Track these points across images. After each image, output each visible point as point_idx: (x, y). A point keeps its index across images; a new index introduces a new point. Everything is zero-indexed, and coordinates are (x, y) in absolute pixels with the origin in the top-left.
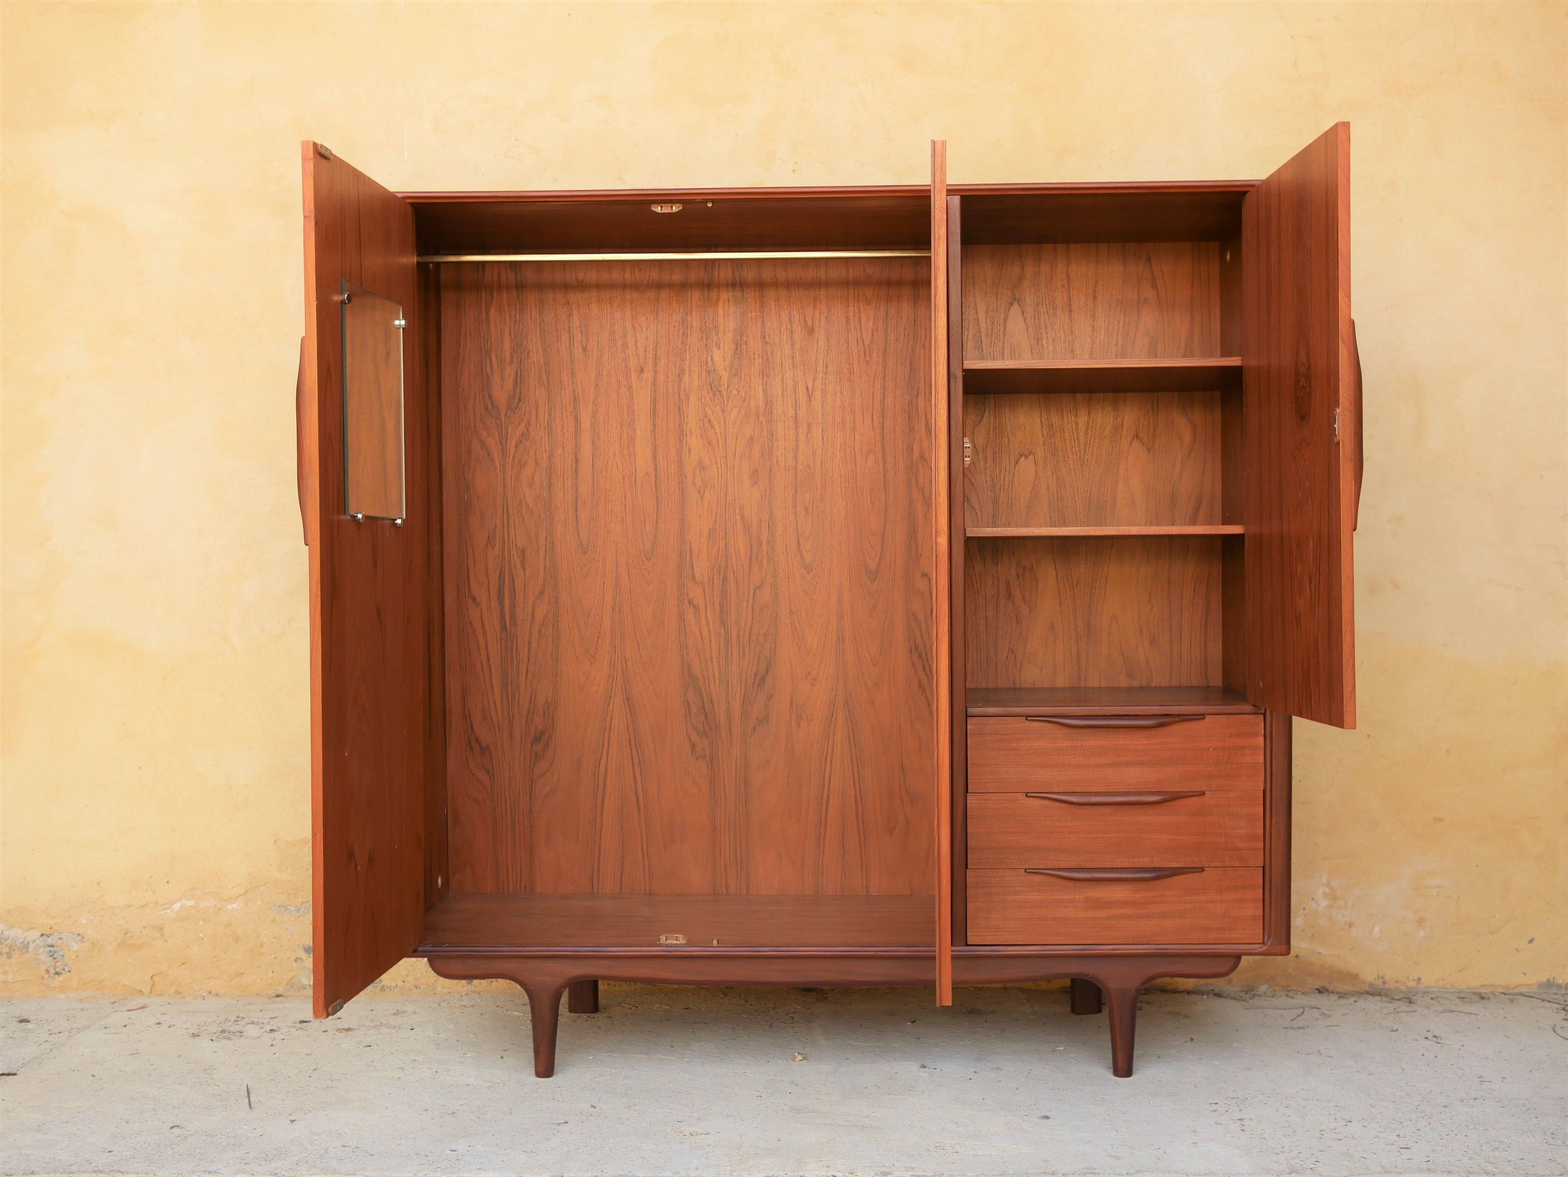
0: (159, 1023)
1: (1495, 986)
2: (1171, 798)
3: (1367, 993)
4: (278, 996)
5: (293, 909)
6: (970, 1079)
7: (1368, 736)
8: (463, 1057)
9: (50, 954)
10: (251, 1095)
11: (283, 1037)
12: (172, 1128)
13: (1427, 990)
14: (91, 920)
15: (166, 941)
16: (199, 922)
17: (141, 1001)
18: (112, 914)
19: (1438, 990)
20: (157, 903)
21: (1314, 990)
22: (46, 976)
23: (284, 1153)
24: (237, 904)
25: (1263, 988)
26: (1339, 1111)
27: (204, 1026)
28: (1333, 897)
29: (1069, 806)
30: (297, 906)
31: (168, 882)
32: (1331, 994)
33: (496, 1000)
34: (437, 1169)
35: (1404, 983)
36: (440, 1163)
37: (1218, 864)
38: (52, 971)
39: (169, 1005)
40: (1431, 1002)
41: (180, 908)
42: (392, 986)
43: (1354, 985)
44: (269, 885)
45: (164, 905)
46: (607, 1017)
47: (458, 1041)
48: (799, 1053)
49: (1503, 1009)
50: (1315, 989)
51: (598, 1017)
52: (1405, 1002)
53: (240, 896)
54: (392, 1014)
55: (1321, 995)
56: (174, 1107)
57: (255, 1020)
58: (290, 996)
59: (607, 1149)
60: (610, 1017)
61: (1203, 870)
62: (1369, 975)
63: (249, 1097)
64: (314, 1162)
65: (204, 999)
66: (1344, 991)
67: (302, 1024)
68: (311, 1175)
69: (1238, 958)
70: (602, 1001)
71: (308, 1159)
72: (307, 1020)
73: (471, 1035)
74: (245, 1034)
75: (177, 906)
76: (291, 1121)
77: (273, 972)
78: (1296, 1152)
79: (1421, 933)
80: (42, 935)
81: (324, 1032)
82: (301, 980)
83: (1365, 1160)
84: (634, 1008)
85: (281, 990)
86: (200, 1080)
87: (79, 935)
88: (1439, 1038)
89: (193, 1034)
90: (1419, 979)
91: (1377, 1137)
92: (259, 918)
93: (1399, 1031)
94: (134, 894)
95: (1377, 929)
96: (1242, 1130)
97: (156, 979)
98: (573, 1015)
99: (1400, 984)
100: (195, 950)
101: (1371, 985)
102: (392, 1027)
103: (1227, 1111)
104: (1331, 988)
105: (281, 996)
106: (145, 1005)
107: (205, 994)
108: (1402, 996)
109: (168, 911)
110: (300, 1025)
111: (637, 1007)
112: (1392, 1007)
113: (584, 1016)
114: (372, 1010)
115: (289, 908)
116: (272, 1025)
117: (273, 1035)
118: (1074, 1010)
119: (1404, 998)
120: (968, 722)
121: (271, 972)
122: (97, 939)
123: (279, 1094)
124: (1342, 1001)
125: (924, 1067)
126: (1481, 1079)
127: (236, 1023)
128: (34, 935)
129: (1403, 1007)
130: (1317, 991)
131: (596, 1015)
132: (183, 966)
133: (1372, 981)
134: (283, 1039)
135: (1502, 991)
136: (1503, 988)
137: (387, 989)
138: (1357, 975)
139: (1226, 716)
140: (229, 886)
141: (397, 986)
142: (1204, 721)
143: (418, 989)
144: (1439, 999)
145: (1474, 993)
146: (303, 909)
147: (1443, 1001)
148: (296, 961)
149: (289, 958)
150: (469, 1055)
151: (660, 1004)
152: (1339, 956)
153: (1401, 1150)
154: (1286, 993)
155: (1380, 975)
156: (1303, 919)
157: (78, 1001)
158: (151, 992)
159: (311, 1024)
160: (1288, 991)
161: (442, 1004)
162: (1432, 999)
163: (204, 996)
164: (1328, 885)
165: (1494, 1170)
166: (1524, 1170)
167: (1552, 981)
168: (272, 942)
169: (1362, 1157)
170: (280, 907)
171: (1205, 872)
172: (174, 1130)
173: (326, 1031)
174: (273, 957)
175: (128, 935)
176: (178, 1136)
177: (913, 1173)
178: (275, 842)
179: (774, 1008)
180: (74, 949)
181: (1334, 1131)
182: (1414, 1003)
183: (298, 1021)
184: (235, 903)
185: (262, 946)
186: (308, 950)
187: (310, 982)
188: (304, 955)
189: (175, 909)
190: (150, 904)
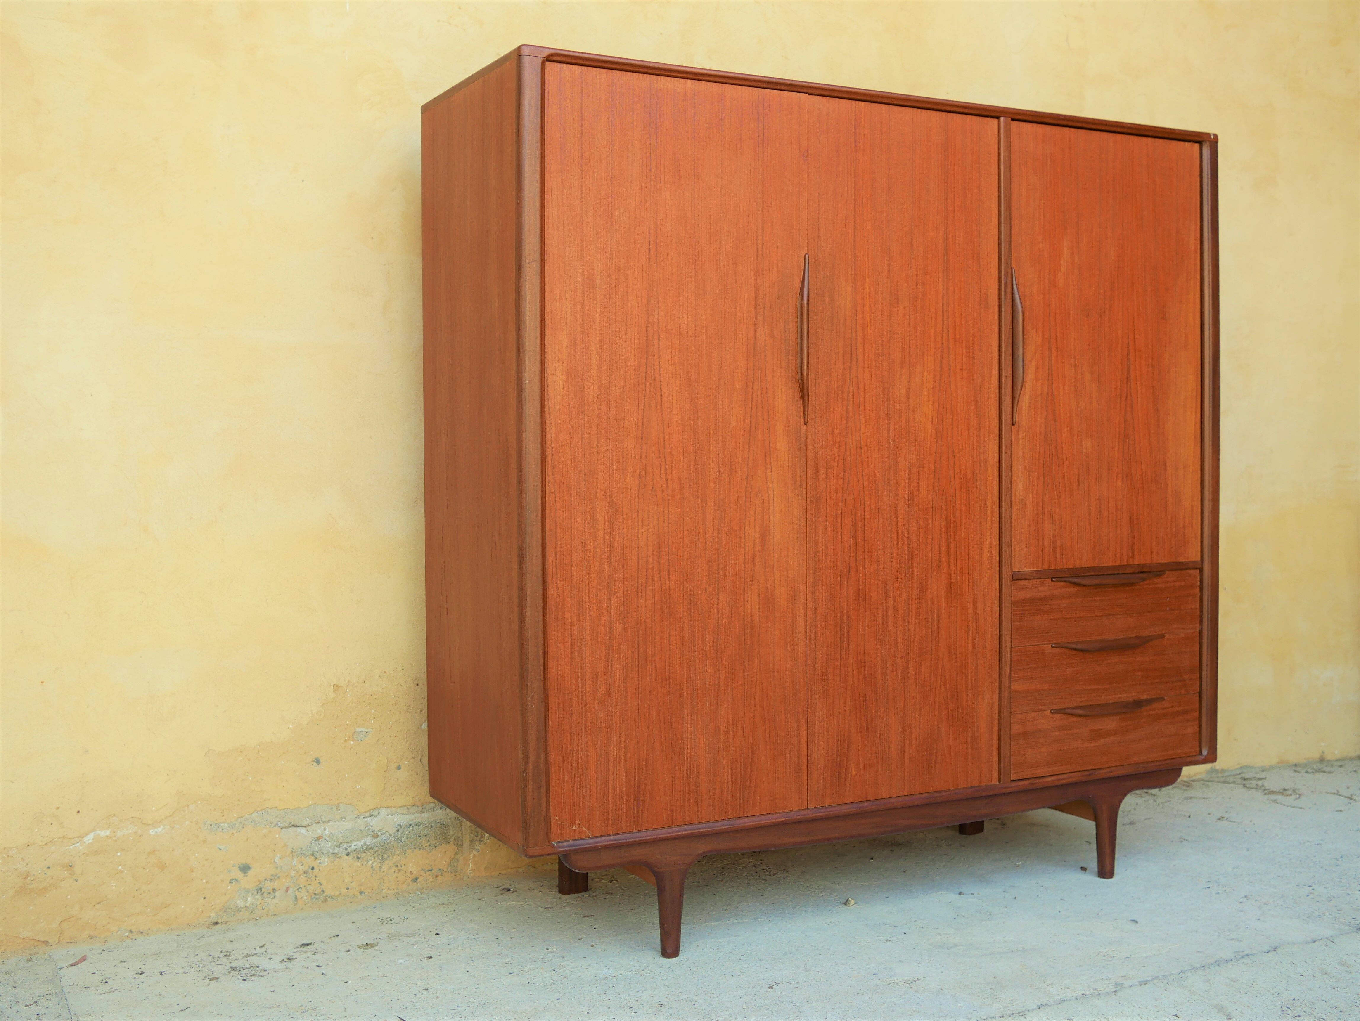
2: (1143, 642)
4: (215, 924)
5: (226, 825)
15: (77, 881)
16: (117, 852)
18: (8, 856)
20: (64, 837)
24: (162, 827)
29: (1081, 653)
30: (231, 822)
31: (78, 812)
41: (93, 839)
42: (336, 895)
44: (199, 802)
45: (73, 838)
53: (165, 818)
58: (227, 921)
67: (306, 947)
72: (308, 942)
75: (89, 838)
77: (205, 898)
82: (236, 902)
85: (214, 916)
92: (188, 840)
93: (1191, 817)
94: (36, 830)
97: (65, 925)
100: (113, 886)
105: (218, 923)
109: (79, 844)
110: (301, 949)
115: (221, 825)
121: (203, 899)
131: (586, 895)
132: (98, 906)
137: (329, 900)
139: (1177, 571)
140: (153, 808)
141: (340, 894)
142: (1165, 574)
143: (363, 895)
146: (237, 825)
148: (231, 881)
149: (222, 881)
163: (129, 937)
168: (203, 866)
170: (211, 825)
174: (204, 881)
175: (29, 878)
178: (206, 754)
183: (300, 945)
184: (160, 827)
185: (193, 871)
186: (245, 869)
187: (246, 903)
188: (240, 875)
189: (87, 842)
190: (56, 840)
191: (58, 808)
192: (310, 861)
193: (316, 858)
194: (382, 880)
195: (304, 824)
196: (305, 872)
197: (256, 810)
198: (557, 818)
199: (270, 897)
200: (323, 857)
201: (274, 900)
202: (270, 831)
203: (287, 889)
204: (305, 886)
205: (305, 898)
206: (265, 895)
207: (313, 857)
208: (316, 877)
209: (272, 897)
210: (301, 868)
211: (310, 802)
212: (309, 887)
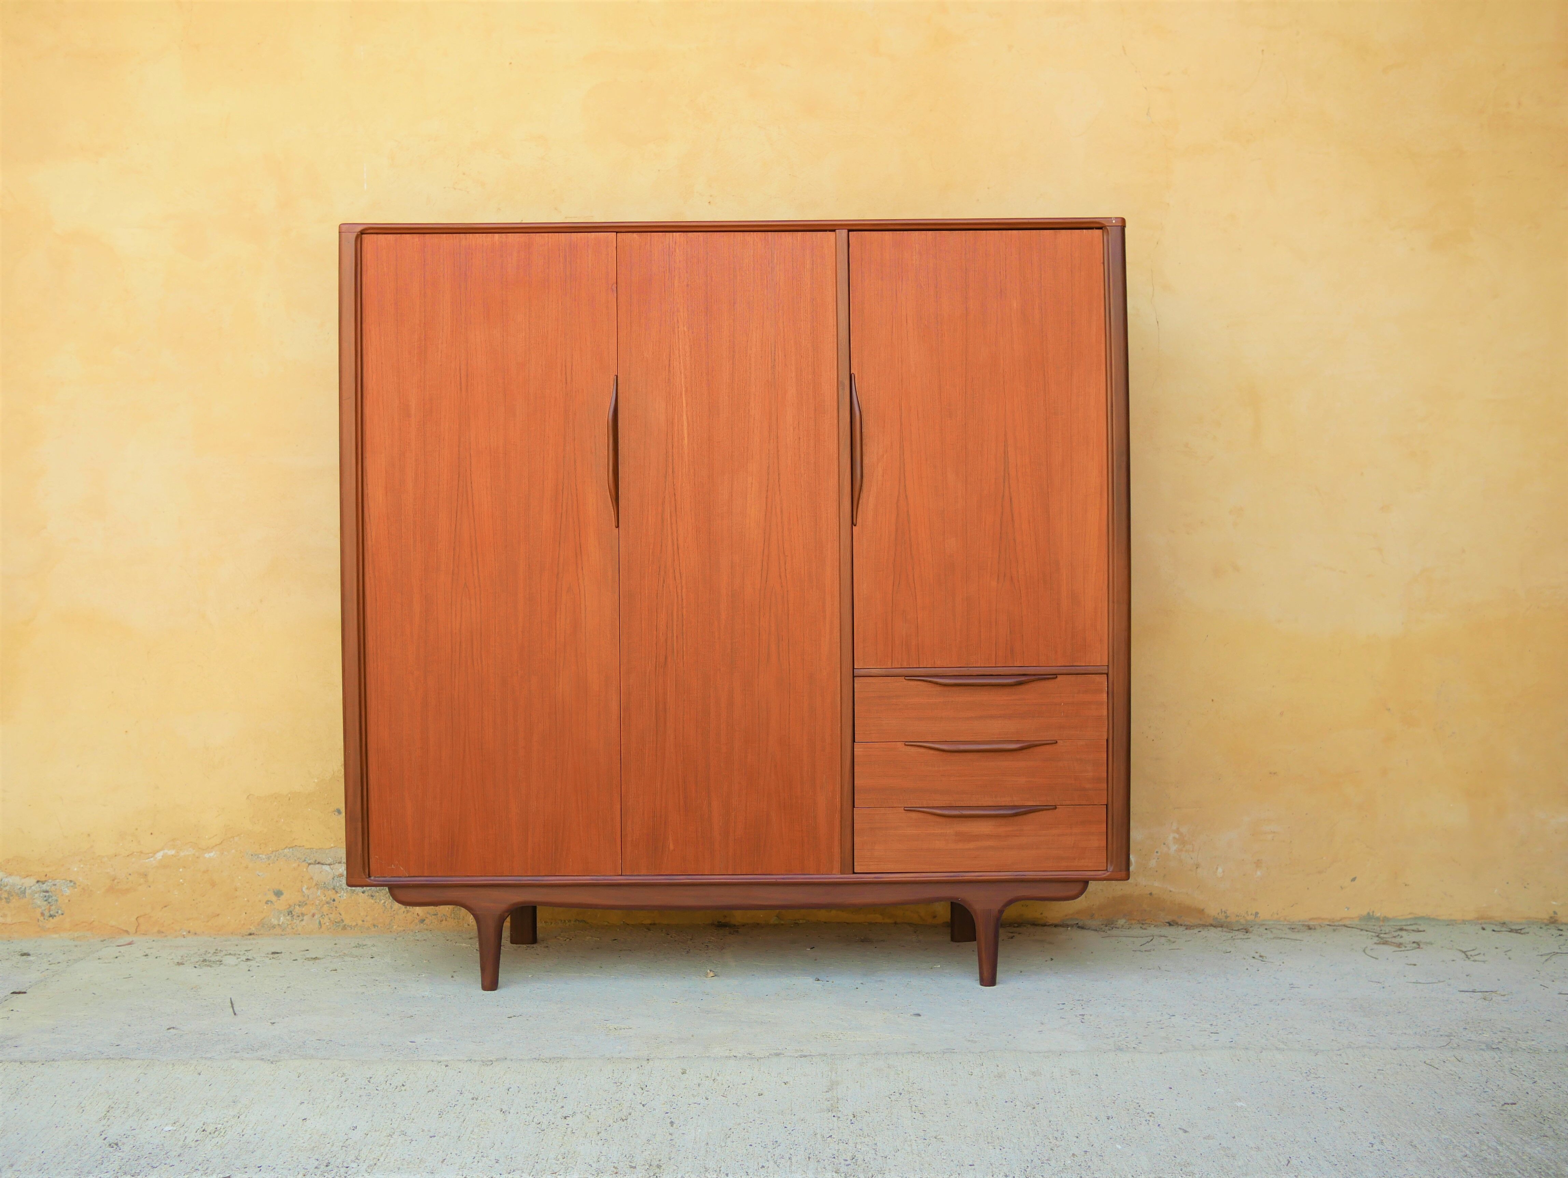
0: (146, 955)
1: (1322, 919)
2: (1028, 747)
3: (1212, 925)
4: (250, 934)
5: (264, 857)
6: (857, 988)
7: (1213, 700)
8: (418, 977)
9: (45, 899)
10: (234, 1006)
11: (259, 965)
12: (169, 1029)
13: (1264, 923)
14: (83, 868)
15: (150, 887)
16: (180, 869)
17: (128, 939)
18: (101, 862)
19: (1273, 923)
20: (141, 852)
22: (41, 918)
23: (268, 1045)
24: (214, 852)
25: (1122, 921)
26: (1166, 1008)
27: (187, 957)
28: (1182, 842)
29: (942, 753)
30: (268, 854)
31: (152, 834)
32: (1180, 927)
33: (445, 936)
34: (399, 1055)
35: (1244, 916)
36: (402, 1051)
37: (1068, 802)
38: (47, 914)
39: (154, 942)
40: (1266, 931)
41: (163, 856)
42: (353, 925)
43: (1200, 919)
44: (242, 836)
45: (149, 854)
46: (544, 947)
47: (414, 965)
48: (710, 971)
49: (1326, 936)
50: (1166, 922)
51: (537, 947)
52: (1243, 932)
53: (216, 845)
54: (354, 947)
55: (1171, 927)
56: (168, 1015)
57: (232, 952)
58: (261, 934)
59: (544, 1040)
60: (548, 947)
61: (1056, 808)
62: (1213, 910)
63: (233, 1007)
64: (294, 1051)
65: (184, 937)
66: (1191, 924)
67: (274, 955)
68: (292, 1059)
69: (1085, 883)
70: (540, 935)
71: (288, 1049)
72: (279, 952)
73: (425, 961)
74: (224, 962)
75: (159, 855)
76: (271, 1023)
77: (246, 913)
78: (1124, 1037)
79: (1259, 873)
80: (38, 882)
81: (294, 960)
82: (271, 920)
83: (1180, 1042)
84: (568, 940)
85: (254, 929)
86: (188, 996)
87: (71, 881)
88: (1265, 958)
89: (178, 963)
90: (1257, 913)
91: (1193, 1026)
92: (234, 865)
93: (1231, 952)
94: (121, 845)
95: (1220, 870)
96: (1082, 1022)
97: (141, 920)
98: (515, 945)
99: (1240, 917)
100: (176, 895)
101: (1215, 919)
102: (354, 956)
103: (1072, 1009)
104: (1180, 922)
105: (253, 934)
106: (132, 941)
107: (185, 933)
108: (1240, 927)
109: (152, 859)
110: (272, 956)
111: (571, 939)
112: (1230, 935)
113: (525, 946)
114: (335, 944)
115: (260, 856)
116: (248, 956)
117: (248, 963)
118: (953, 939)
119: (1242, 929)
120: (855, 681)
121: (244, 914)
122: (88, 885)
123: (259, 1004)
124: (1188, 932)
125: (818, 980)
126: (1292, 986)
127: (215, 954)
128: (30, 882)
129: (1240, 935)
130: (1168, 924)
131: (535, 945)
132: (165, 909)
133: (1216, 915)
134: (258, 966)
135: (1328, 923)
136: (1329, 921)
137: (348, 928)
138: (1203, 910)
139: (1075, 676)
140: (207, 837)
141: (357, 925)
142: (1056, 680)
143: (376, 927)
144: (1272, 930)
145: (1303, 925)
146: (273, 857)
147: (1274, 931)
148: (267, 903)
149: (260, 901)
150: (423, 976)
151: (592, 936)
152: (1187, 894)
153: (1211, 1034)
154: (1142, 926)
155: (1223, 910)
156: (1156, 861)
157: (71, 940)
158: (136, 932)
159: (282, 954)
160: (1143, 924)
161: (398, 939)
162: (1266, 929)
163: (184, 935)
164: (1177, 831)
165: (1285, 1047)
166: (1309, 1047)
167: (1371, 914)
168: (245, 887)
169: (1178, 1040)
170: (252, 855)
171: (1057, 809)
172: (171, 1030)
173: (296, 960)
174: (246, 899)
175: (116, 881)
176: (175, 1035)
177: (801, 1054)
178: (248, 798)
179: (691, 939)
180: (67, 894)
181: (1159, 1022)
182: (1250, 932)
183: (271, 953)
184: (212, 852)
185: (236, 890)
186: (278, 894)
187: (279, 922)
188: (274, 898)
189: (158, 858)
190: (135, 853)
191: (137, 829)
192: (331, 893)
193: (337, 892)
194: (393, 918)
195: (327, 863)
196: (327, 903)
197: (286, 847)
198: (377, 857)
199: (299, 919)
200: (343, 891)
201: (302, 922)
202: (299, 865)
203: (313, 915)
204: (327, 914)
205: (328, 924)
206: (295, 917)
207: (334, 891)
208: (336, 907)
209: (300, 919)
210: (324, 899)
211: (332, 845)
212: (331, 916)
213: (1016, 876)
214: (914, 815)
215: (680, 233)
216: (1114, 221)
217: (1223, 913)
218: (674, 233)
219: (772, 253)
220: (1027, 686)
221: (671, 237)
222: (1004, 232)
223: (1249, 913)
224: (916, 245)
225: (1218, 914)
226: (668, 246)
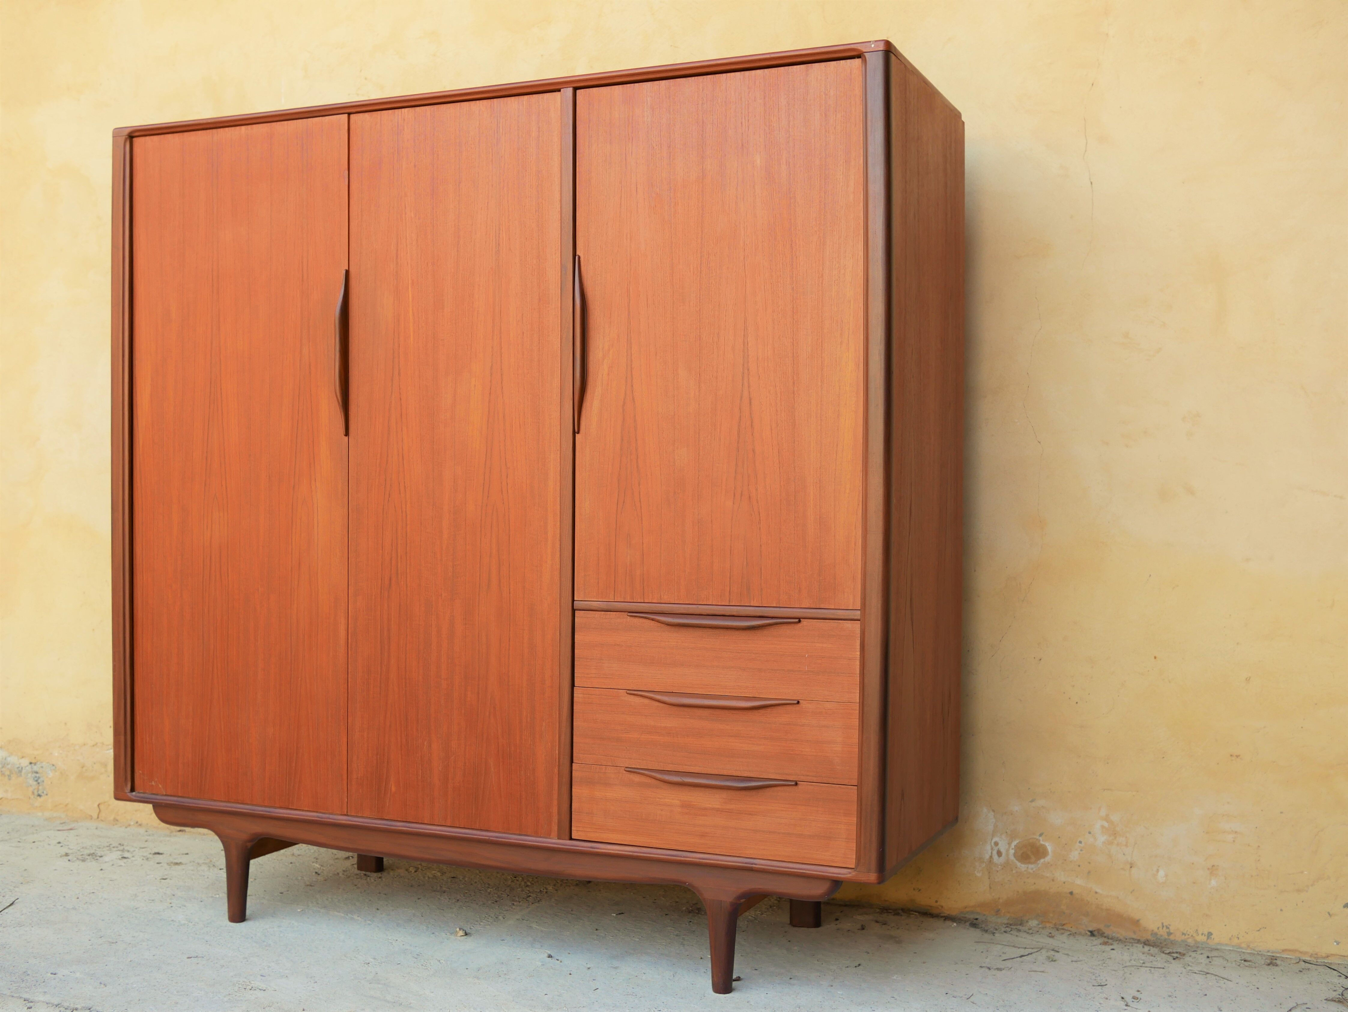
0: (60, 843)
1: (1301, 952)
2: (767, 705)
3: (1145, 942)
7: (1155, 658)
9: (36, 779)
13: (1219, 947)
14: (61, 753)
15: (109, 776)
18: (74, 750)
19: (1226, 948)
20: (103, 743)
21: (1087, 932)
22: (32, 797)
25: (1033, 923)
28: (1113, 832)
29: (666, 706)
32: (1101, 939)
35: (1192, 936)
37: (812, 779)
38: (36, 793)
43: (1135, 932)
45: (108, 745)
49: (1277, 978)
50: (1089, 931)
52: (1171, 957)
55: (1090, 938)
57: (127, 848)
61: (798, 784)
62: (1151, 923)
66: (1114, 937)
79: (1213, 883)
80: (31, 763)
87: (53, 765)
90: (1210, 934)
94: (88, 735)
95: (1161, 873)
97: (102, 807)
99: (1187, 936)
101: (1151, 934)
104: (1107, 932)
106: (77, 827)
107: (133, 823)
108: (1177, 950)
110: (150, 856)
112: (1147, 960)
116: (132, 854)
118: (792, 922)
119: (1176, 953)
120: (575, 615)
122: (64, 769)
128: (25, 762)
130: (1089, 934)
133: (1156, 930)
138: (1138, 921)
139: (822, 621)
142: (801, 625)
145: (1268, 957)
147: (1215, 961)
152: (1118, 898)
155: (1164, 924)
156: (1079, 854)
158: (98, 818)
159: (160, 856)
160: (1057, 929)
162: (1208, 957)
163: (130, 825)
164: (1107, 818)
171: (799, 786)
175: (84, 768)
180: (50, 777)
190: (99, 744)
191: (100, 722)
198: (141, 772)
213: (746, 863)
214: (637, 778)
215: (409, 109)
216: (873, 46)
217: (1165, 928)
218: (403, 110)
219: (497, 123)
220: (766, 632)
221: (400, 114)
222: (747, 73)
223: (1200, 933)
224: (648, 99)
225: (1158, 928)
226: (396, 124)
